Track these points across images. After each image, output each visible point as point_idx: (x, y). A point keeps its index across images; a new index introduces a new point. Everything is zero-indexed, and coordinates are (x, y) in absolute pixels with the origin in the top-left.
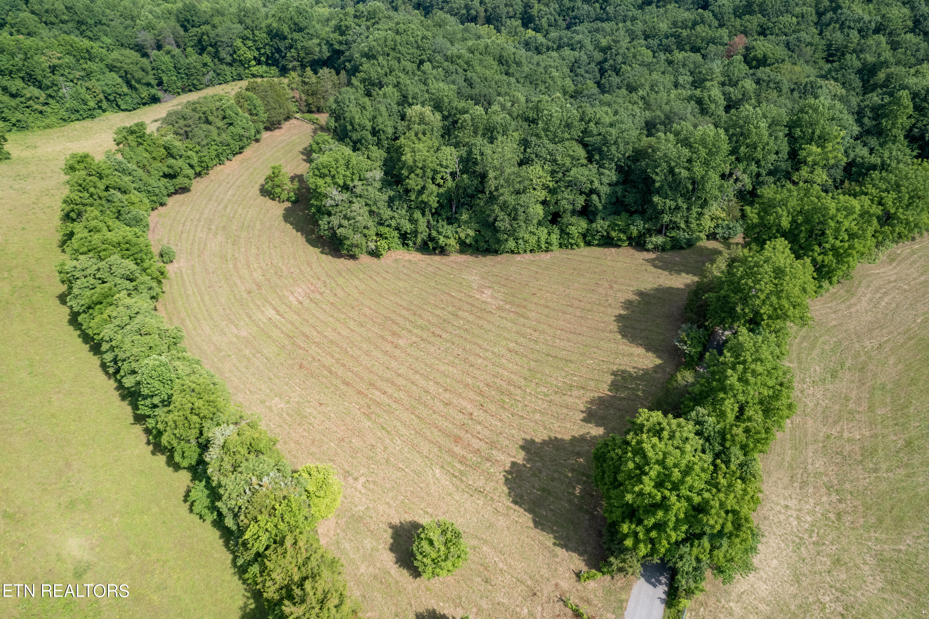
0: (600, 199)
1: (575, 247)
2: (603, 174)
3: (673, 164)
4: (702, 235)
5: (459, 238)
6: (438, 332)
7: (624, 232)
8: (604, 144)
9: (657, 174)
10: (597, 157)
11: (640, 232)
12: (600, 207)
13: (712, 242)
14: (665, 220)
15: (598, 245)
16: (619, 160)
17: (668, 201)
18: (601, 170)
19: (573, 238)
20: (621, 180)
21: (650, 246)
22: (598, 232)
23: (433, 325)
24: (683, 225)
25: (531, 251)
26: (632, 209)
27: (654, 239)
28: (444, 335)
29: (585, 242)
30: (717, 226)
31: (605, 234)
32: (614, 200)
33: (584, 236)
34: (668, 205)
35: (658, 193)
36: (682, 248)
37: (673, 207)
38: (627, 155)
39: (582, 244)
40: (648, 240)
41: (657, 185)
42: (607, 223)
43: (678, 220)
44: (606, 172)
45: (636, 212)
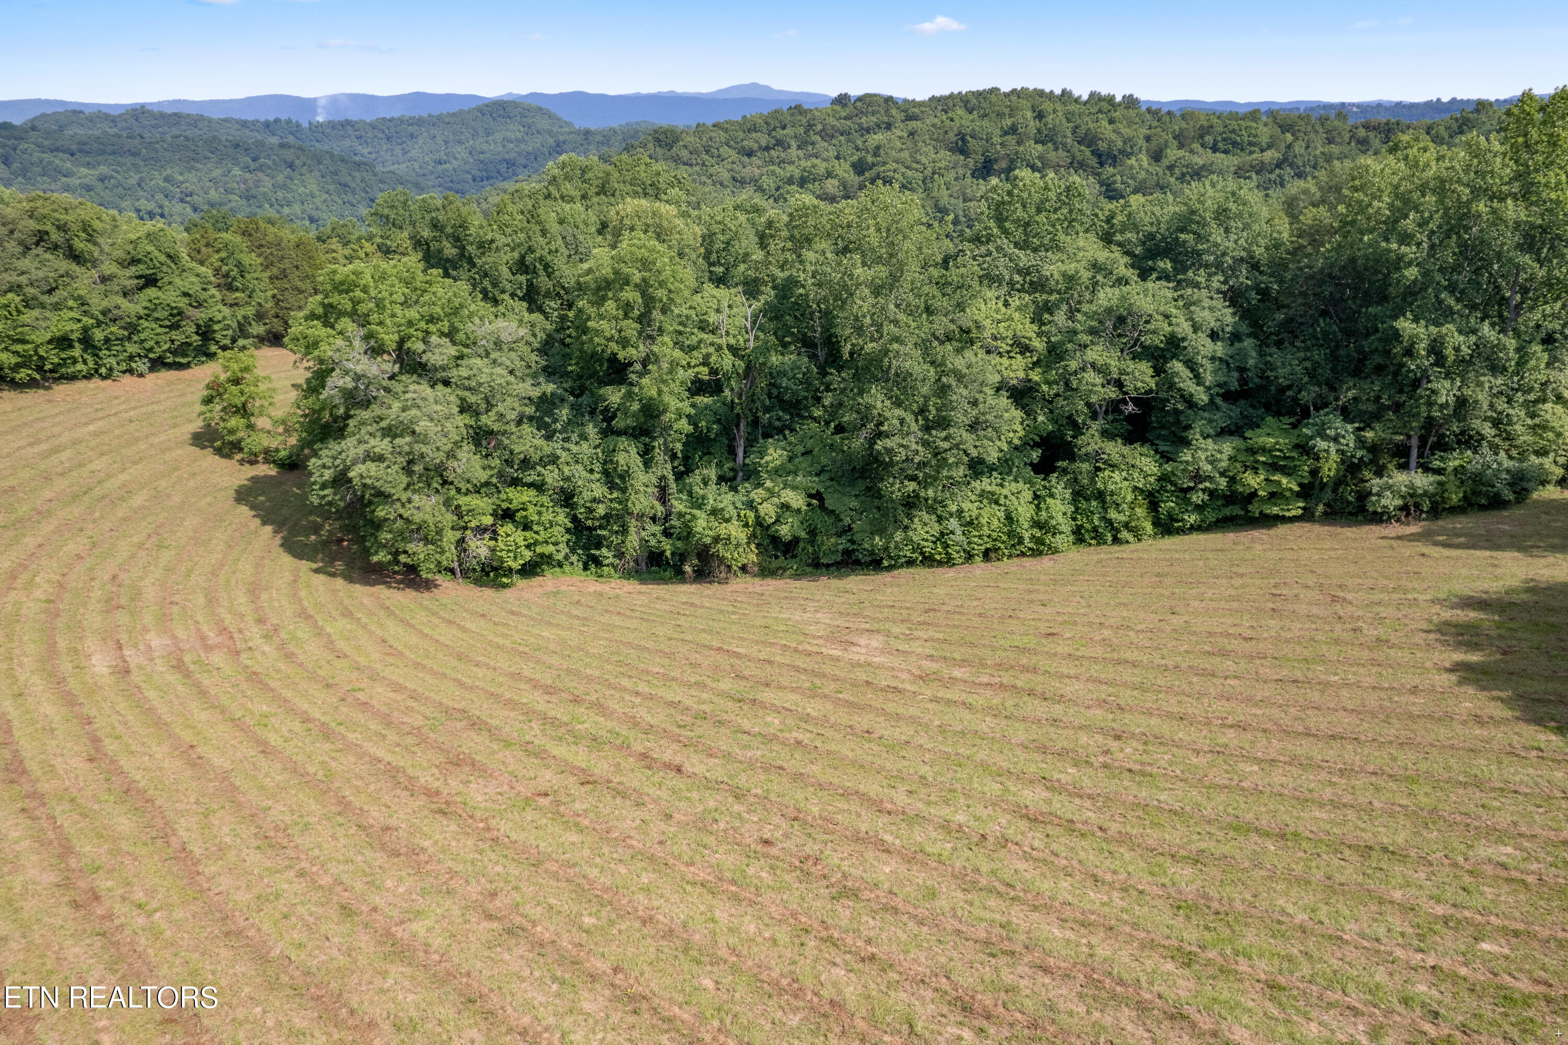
0: (1195, 373)
1: (1124, 534)
5: (759, 522)
6: (668, 753)
7: (1290, 469)
12: (1199, 397)
19: (1117, 509)
21: (1390, 502)
22: (1198, 480)
23: (648, 730)
25: (986, 554)
27: (1395, 480)
28: (695, 764)
29: (1156, 523)
31: (1224, 484)
33: (1153, 501)
39: (1148, 527)
40: (1375, 483)
42: (1229, 447)
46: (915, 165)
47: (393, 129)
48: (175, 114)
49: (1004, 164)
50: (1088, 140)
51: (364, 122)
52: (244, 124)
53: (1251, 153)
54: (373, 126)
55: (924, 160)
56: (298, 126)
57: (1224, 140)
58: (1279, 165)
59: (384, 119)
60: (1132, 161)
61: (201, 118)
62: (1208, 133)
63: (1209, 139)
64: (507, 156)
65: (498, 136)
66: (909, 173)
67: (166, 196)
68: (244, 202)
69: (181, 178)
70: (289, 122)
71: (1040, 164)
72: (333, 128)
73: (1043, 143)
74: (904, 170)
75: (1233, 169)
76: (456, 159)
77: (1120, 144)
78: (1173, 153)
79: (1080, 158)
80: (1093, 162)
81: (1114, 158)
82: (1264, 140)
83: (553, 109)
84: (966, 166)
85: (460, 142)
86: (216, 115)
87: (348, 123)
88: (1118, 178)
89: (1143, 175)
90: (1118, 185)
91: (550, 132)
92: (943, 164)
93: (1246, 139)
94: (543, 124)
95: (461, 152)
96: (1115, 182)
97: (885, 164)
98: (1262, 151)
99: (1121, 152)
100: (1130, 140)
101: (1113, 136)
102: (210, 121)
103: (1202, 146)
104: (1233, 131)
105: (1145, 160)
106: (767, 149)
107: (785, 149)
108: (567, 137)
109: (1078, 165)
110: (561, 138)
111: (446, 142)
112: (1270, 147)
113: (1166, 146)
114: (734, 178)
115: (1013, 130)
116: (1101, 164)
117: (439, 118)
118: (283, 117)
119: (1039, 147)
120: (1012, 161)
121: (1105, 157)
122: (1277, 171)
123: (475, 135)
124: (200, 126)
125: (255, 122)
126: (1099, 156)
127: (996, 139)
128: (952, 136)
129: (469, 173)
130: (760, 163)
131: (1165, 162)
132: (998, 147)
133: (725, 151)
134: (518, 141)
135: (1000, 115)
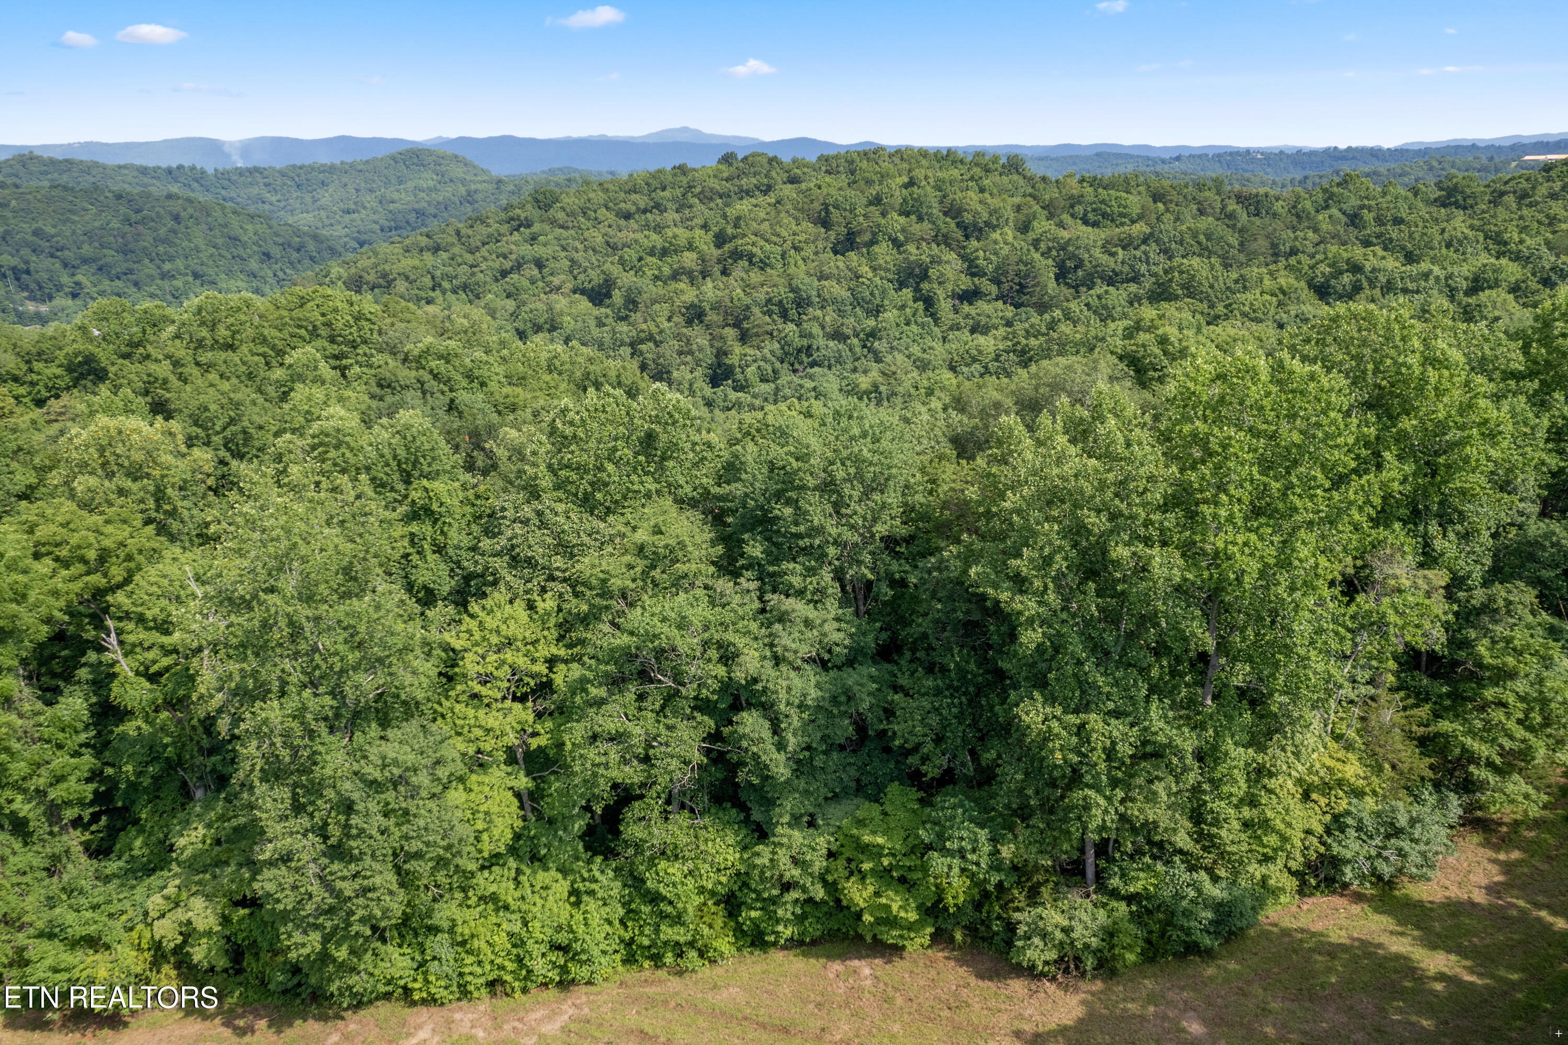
0: (776, 730)
1: (693, 958)
2: (782, 618)
3: (1096, 522)
4: (1278, 876)
7: (905, 883)
8: (778, 495)
9: (1020, 583)
10: (755, 549)
11: (978, 884)
12: (781, 769)
13: (1321, 902)
14: (1096, 818)
15: (795, 944)
16: (852, 554)
17: (1094, 720)
18: (773, 599)
19: (678, 920)
20: (870, 641)
21: (1038, 952)
22: (787, 887)
24: (1182, 840)
26: (931, 771)
27: (1053, 918)
29: (739, 932)
30: (1337, 824)
31: (819, 893)
32: (845, 729)
33: (730, 904)
34: (1099, 741)
35: (1041, 683)
36: (1192, 949)
37: (1125, 750)
38: (881, 529)
39: (724, 944)
40: (1024, 917)
41: (1031, 638)
42: (823, 842)
43: (1158, 814)
44: (797, 607)
45: (947, 778)
46: (774, 239)
47: (303, 177)
48: (67, 161)
49: (867, 237)
50: (953, 211)
51: (274, 169)
52: (144, 171)
53: (1122, 224)
54: (283, 174)
55: (784, 233)
56: (203, 172)
57: (1094, 210)
58: (1145, 241)
59: (294, 166)
60: (996, 235)
61: (96, 165)
62: (1079, 203)
63: (1079, 209)
64: (416, 206)
65: (410, 185)
66: (768, 247)
67: (34, 251)
68: (120, 257)
69: (53, 231)
70: (193, 168)
71: (902, 238)
72: (241, 174)
73: (907, 214)
74: (762, 243)
75: (1099, 243)
76: (365, 208)
77: (985, 216)
78: (1042, 225)
79: (944, 231)
80: (959, 234)
81: (981, 230)
82: (1135, 211)
83: (469, 156)
84: (826, 239)
85: (371, 191)
86: (111, 161)
87: (257, 170)
88: (981, 253)
89: (1006, 250)
90: (981, 262)
91: (463, 182)
92: (803, 237)
93: (1116, 209)
94: (458, 171)
95: (370, 200)
96: (977, 258)
97: (744, 236)
98: (1133, 222)
99: (987, 224)
100: (995, 211)
101: (979, 208)
102: (105, 167)
103: (1072, 216)
104: (1103, 202)
105: (1010, 233)
106: (645, 211)
107: (661, 212)
108: (478, 186)
109: (943, 240)
110: (473, 187)
111: (357, 190)
112: (1141, 217)
113: (1035, 218)
114: (608, 244)
115: (877, 201)
116: (967, 237)
117: (352, 165)
118: (187, 163)
119: (902, 220)
120: (874, 234)
121: (972, 230)
122: (1143, 247)
123: (388, 182)
124: (94, 172)
125: (156, 169)
126: (966, 228)
127: (860, 210)
128: (817, 206)
129: (376, 222)
130: (636, 227)
131: (1031, 236)
132: (861, 219)
133: (602, 213)
134: (430, 189)
135: (869, 182)
